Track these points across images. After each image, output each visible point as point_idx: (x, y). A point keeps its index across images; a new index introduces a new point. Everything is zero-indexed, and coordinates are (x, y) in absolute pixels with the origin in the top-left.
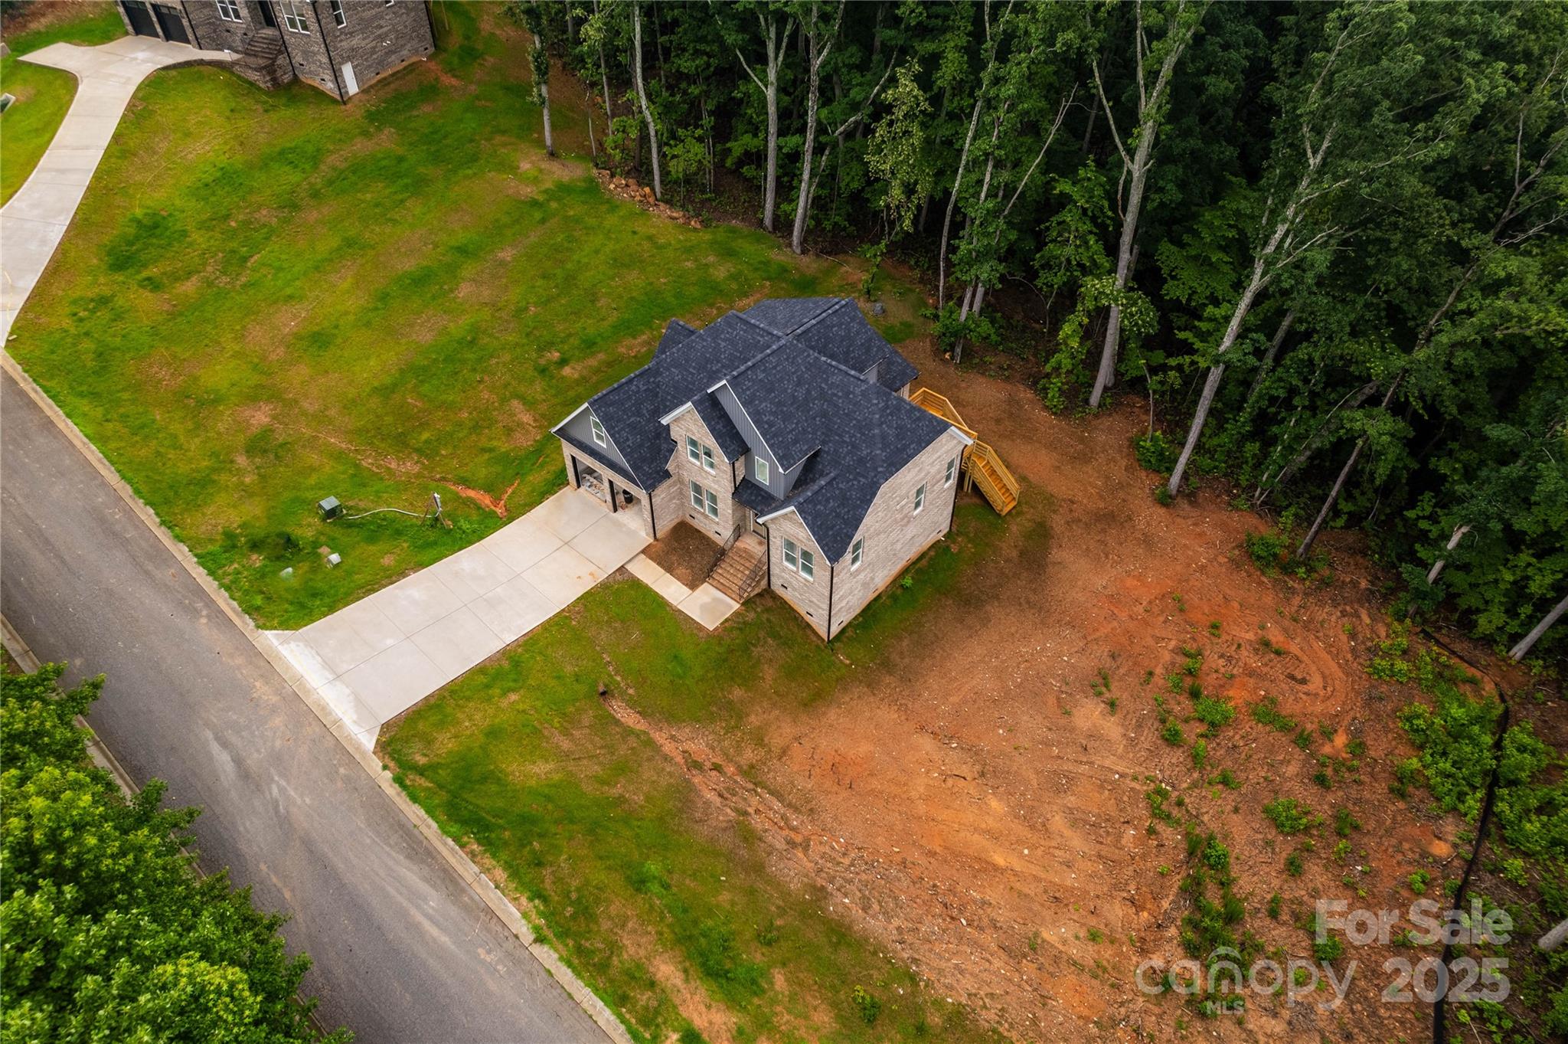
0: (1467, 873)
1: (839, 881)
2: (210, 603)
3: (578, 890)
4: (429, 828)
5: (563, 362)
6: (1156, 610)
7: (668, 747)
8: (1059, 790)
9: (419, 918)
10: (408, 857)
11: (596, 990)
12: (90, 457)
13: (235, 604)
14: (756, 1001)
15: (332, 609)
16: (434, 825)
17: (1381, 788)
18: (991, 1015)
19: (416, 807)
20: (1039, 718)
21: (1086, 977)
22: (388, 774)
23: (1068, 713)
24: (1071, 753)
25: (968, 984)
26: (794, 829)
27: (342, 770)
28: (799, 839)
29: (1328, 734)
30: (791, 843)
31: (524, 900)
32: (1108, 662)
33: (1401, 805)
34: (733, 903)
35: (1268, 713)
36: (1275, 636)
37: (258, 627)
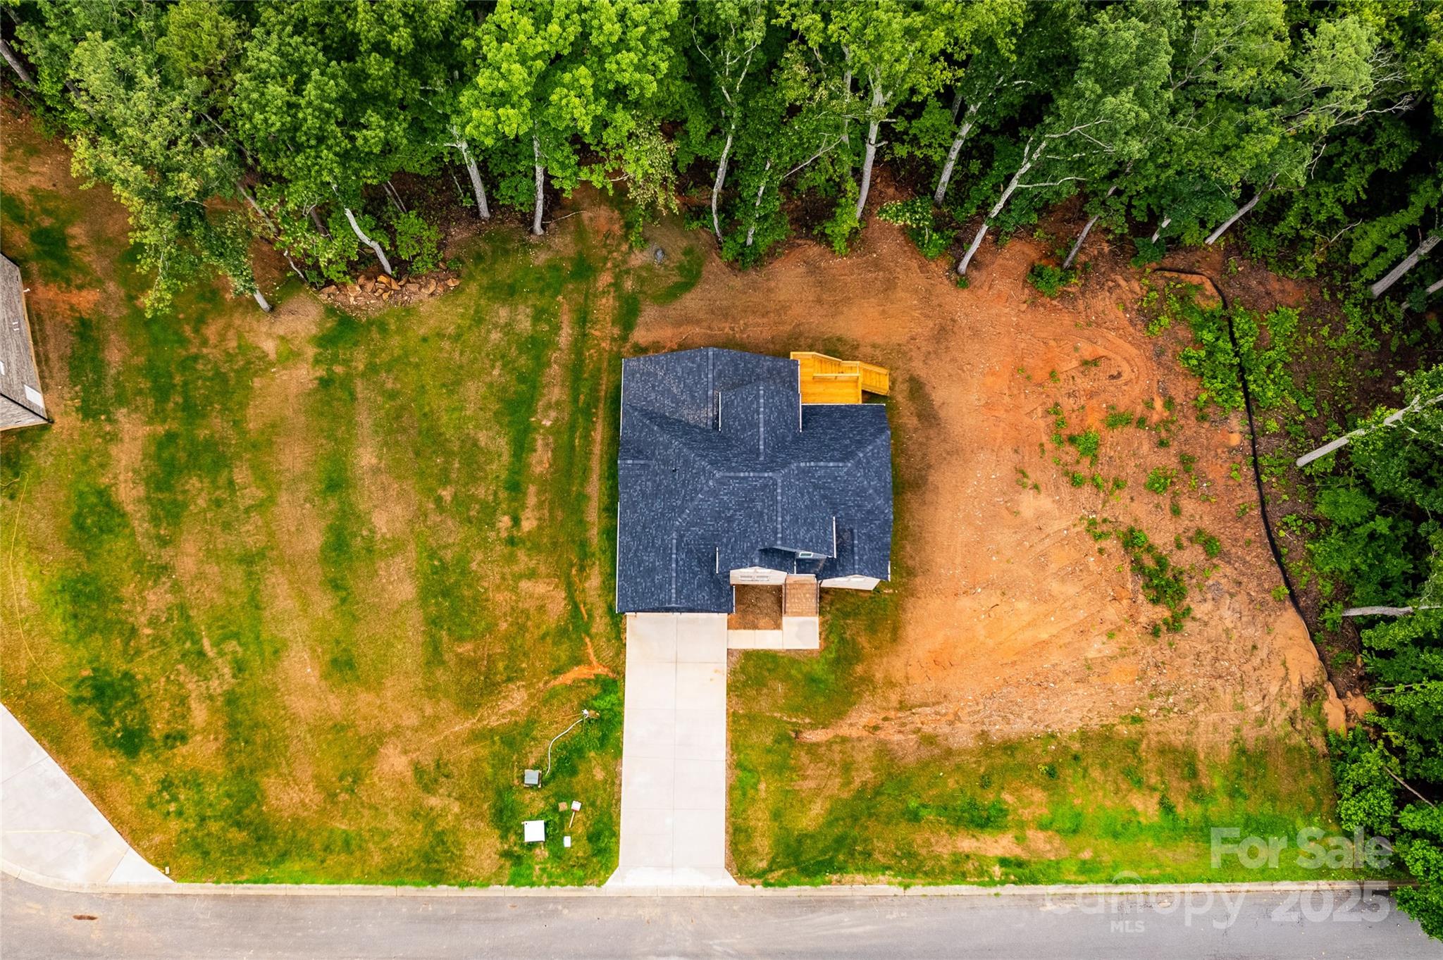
0: (1253, 446)
1: (986, 720)
2: (555, 900)
3: (897, 848)
4: (805, 891)
5: (516, 521)
6: (1016, 392)
7: (854, 733)
8: (1043, 567)
9: (848, 931)
10: (813, 912)
11: (950, 883)
12: (354, 893)
13: (569, 887)
14: (1010, 818)
15: (615, 835)
16: (808, 887)
17: (1192, 421)
18: (1096, 720)
19: (790, 888)
20: (1006, 531)
21: (1120, 660)
22: (759, 887)
23: (1017, 513)
24: (1035, 538)
25: (1076, 715)
26: (945, 714)
27: (735, 908)
28: (951, 717)
29: (1149, 405)
30: (951, 723)
31: (881, 878)
32: (1016, 458)
33: (1206, 425)
34: (957, 782)
35: (1116, 420)
36: (1087, 351)
37: (599, 886)
